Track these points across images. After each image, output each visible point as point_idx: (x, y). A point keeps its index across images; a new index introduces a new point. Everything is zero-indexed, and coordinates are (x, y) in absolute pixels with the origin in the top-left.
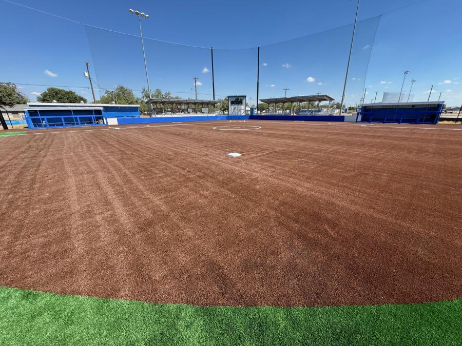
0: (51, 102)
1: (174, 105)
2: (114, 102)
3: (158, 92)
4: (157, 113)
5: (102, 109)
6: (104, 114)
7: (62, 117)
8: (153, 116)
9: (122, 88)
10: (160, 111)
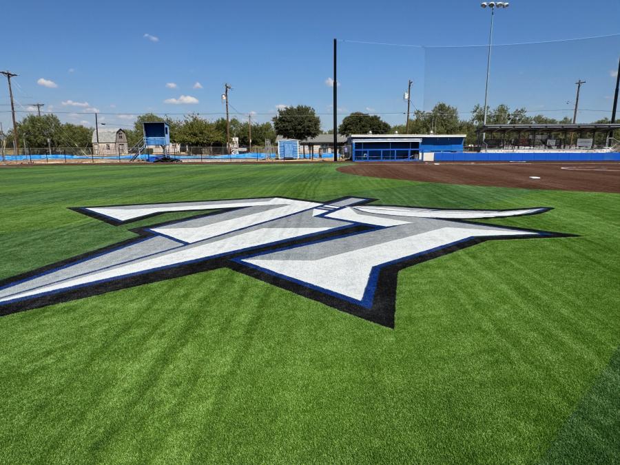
0: (366, 133)
1: (522, 134)
2: (432, 132)
3: (502, 110)
4: (491, 147)
5: (420, 141)
6: (421, 147)
7: (382, 150)
8: (483, 151)
9: (442, 108)
10: (496, 144)
